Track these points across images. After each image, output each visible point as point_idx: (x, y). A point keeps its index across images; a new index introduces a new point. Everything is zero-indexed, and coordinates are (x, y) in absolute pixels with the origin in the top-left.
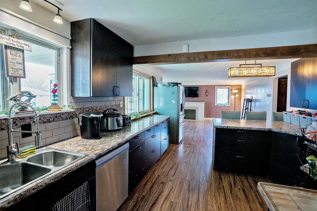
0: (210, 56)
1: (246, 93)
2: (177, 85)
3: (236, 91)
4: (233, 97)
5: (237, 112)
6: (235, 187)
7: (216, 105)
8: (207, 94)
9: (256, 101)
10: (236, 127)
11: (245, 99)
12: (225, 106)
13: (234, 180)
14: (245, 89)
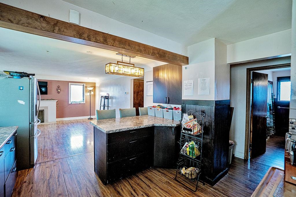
1: (101, 91)
2: (29, 77)
3: (91, 89)
4: (89, 94)
5: (112, 110)
6: (138, 195)
7: (70, 103)
8: (59, 91)
9: (112, 98)
10: (128, 128)
11: (102, 96)
12: (80, 104)
13: (132, 187)
14: (100, 87)
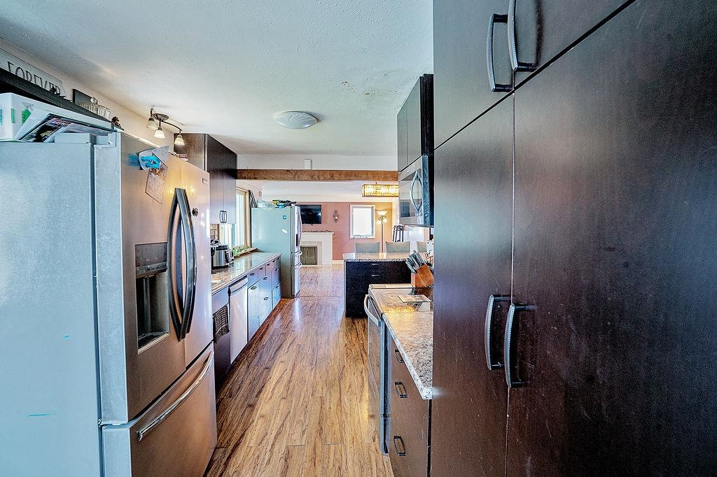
0: (336, 176)
2: (290, 205)
3: (383, 213)
4: (379, 222)
7: (352, 237)
8: (336, 218)
10: (369, 259)
11: (394, 226)
12: (367, 238)
